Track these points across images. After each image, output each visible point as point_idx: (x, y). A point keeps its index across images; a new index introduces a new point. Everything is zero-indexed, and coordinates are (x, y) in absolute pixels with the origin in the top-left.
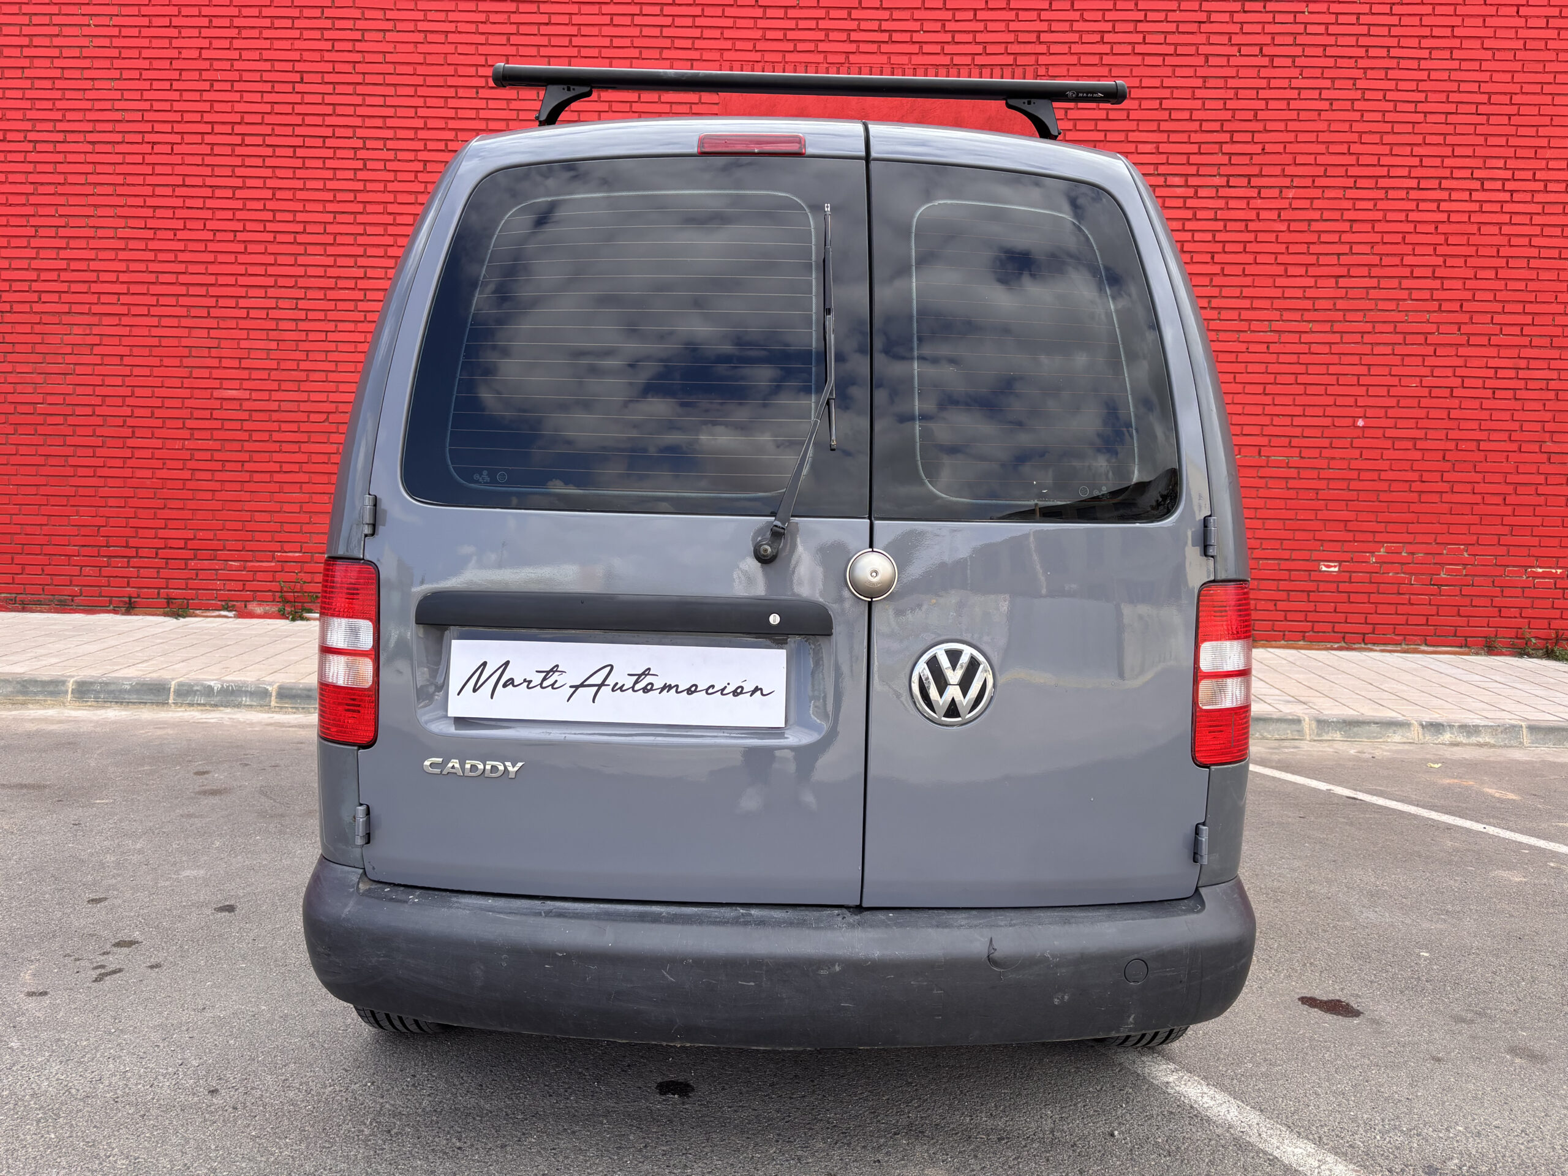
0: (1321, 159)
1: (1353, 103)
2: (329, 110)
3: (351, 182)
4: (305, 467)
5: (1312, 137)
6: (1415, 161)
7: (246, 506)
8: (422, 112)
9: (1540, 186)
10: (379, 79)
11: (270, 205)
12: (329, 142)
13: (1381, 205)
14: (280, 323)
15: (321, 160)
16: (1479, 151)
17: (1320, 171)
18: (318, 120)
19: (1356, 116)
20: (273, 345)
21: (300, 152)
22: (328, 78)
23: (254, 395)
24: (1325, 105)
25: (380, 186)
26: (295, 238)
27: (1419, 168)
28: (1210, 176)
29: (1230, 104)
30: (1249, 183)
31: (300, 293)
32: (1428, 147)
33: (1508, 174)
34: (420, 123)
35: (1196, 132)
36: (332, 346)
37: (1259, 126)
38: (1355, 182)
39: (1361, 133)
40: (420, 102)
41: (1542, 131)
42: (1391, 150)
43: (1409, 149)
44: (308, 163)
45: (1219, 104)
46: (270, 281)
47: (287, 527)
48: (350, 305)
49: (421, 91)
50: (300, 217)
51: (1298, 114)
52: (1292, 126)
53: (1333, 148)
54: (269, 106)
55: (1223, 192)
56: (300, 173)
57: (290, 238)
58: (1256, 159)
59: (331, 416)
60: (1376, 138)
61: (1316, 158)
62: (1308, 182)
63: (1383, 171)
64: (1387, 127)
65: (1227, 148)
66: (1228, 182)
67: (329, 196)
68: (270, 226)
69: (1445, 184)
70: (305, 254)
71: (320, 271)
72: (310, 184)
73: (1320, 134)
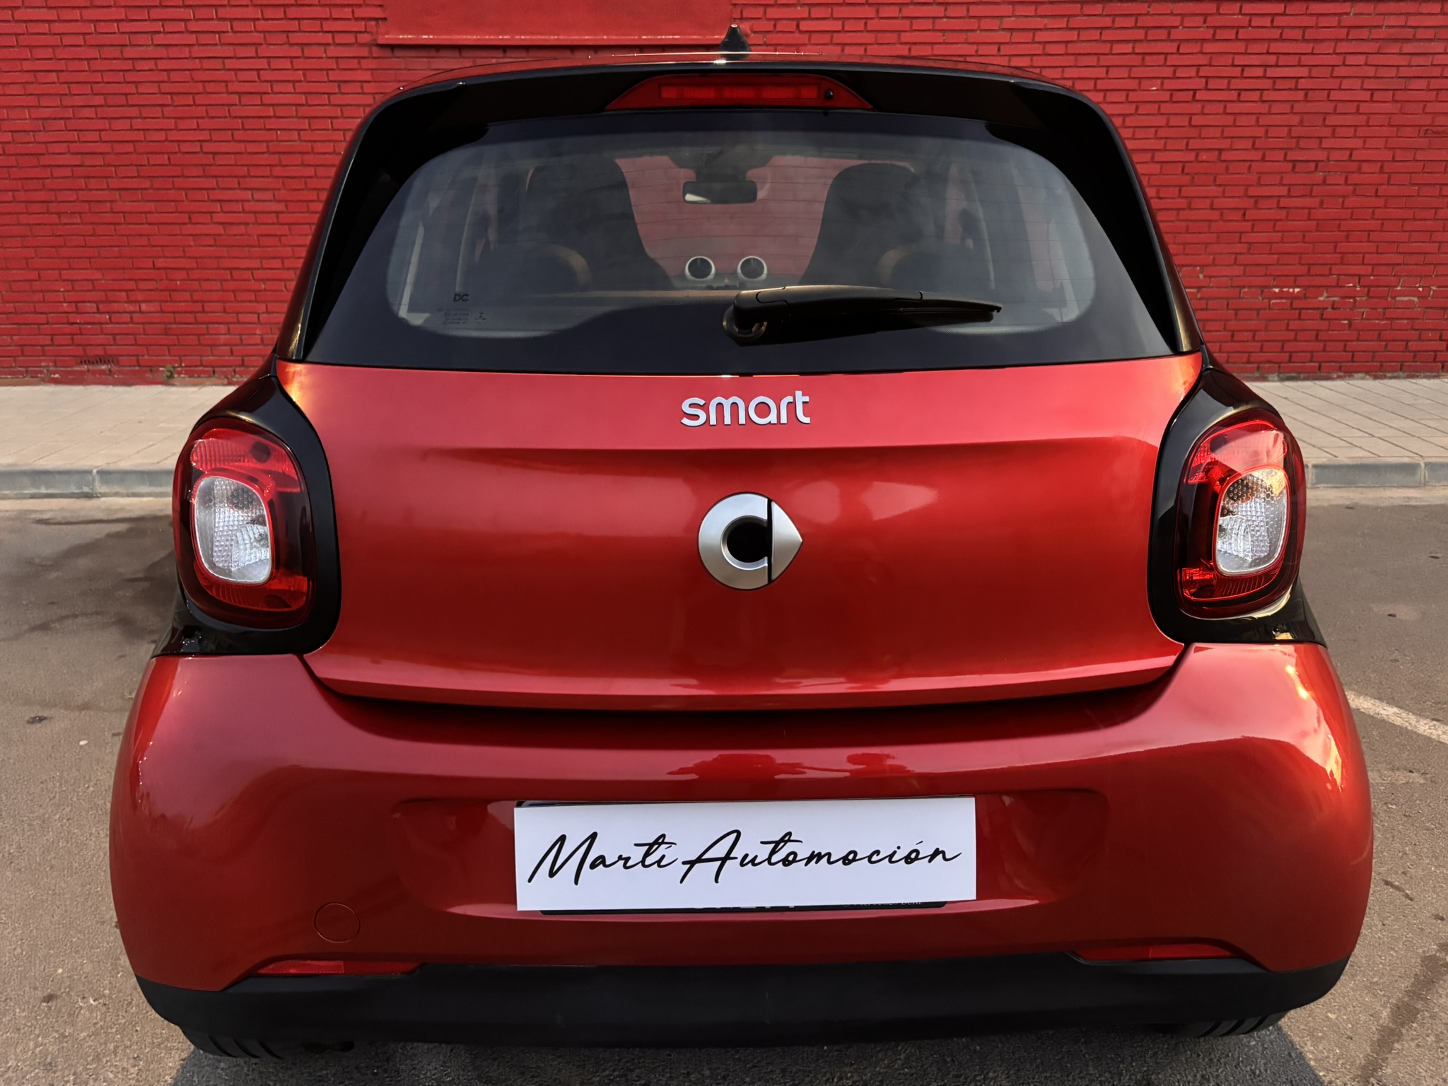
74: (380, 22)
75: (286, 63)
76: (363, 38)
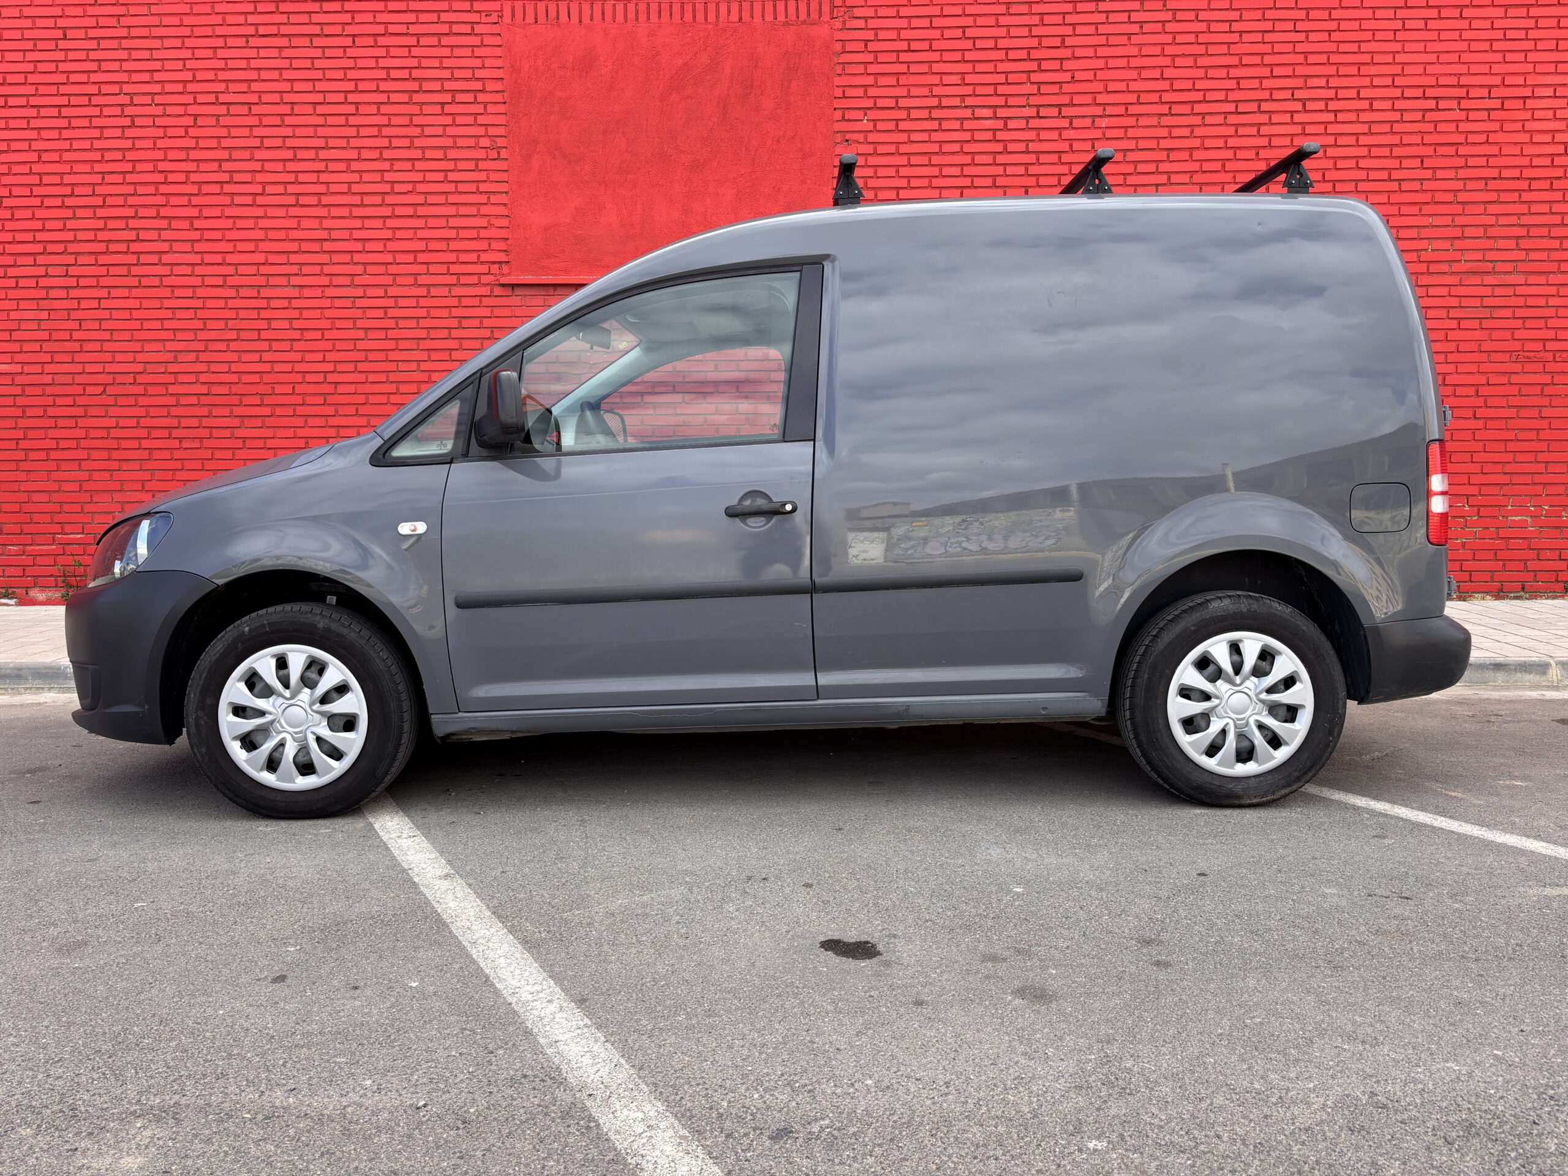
0: (1133, 86)
1: (1164, 25)
2: (94, 66)
3: (119, 141)
4: (83, 444)
5: (1123, 63)
6: (1232, 84)
7: (23, 487)
8: (190, 64)
9: (1365, 104)
10: (145, 32)
11: (36, 168)
12: (95, 100)
13: (1198, 132)
14: (51, 291)
15: (88, 119)
16: (1299, 71)
17: (1133, 98)
18: (83, 78)
19: (1168, 38)
20: (44, 315)
21: (65, 112)
22: (92, 33)
23: (27, 369)
24: (1135, 28)
25: (149, 144)
26: (63, 202)
27: (1236, 91)
28: (1019, 106)
29: (1036, 31)
30: (1060, 113)
31: (70, 259)
32: (1245, 69)
33: (1331, 93)
34: (188, 76)
35: (1002, 61)
36: (106, 314)
37: (1067, 53)
38: (1170, 108)
39: (1174, 57)
40: (187, 54)
41: (1364, 47)
42: (1206, 73)
43: (1225, 71)
44: (75, 123)
45: (1025, 32)
46: (39, 248)
47: (66, 508)
48: (123, 270)
49: (189, 43)
50: (68, 179)
51: (1107, 39)
52: (1101, 52)
53: (1146, 74)
54: (32, 65)
55: (1034, 123)
56: (66, 134)
57: (58, 202)
58: (1066, 88)
59: (108, 388)
60: (1189, 62)
61: (1128, 85)
62: (1121, 110)
63: (1199, 96)
64: (1201, 49)
65: (1035, 77)
66: (1038, 112)
67: (97, 156)
68: (37, 191)
69: (1265, 106)
70: (74, 218)
71: (90, 235)
72: (76, 145)
73: (1131, 59)
74: (503, 265)
75: (412, 302)
76: (485, 279)
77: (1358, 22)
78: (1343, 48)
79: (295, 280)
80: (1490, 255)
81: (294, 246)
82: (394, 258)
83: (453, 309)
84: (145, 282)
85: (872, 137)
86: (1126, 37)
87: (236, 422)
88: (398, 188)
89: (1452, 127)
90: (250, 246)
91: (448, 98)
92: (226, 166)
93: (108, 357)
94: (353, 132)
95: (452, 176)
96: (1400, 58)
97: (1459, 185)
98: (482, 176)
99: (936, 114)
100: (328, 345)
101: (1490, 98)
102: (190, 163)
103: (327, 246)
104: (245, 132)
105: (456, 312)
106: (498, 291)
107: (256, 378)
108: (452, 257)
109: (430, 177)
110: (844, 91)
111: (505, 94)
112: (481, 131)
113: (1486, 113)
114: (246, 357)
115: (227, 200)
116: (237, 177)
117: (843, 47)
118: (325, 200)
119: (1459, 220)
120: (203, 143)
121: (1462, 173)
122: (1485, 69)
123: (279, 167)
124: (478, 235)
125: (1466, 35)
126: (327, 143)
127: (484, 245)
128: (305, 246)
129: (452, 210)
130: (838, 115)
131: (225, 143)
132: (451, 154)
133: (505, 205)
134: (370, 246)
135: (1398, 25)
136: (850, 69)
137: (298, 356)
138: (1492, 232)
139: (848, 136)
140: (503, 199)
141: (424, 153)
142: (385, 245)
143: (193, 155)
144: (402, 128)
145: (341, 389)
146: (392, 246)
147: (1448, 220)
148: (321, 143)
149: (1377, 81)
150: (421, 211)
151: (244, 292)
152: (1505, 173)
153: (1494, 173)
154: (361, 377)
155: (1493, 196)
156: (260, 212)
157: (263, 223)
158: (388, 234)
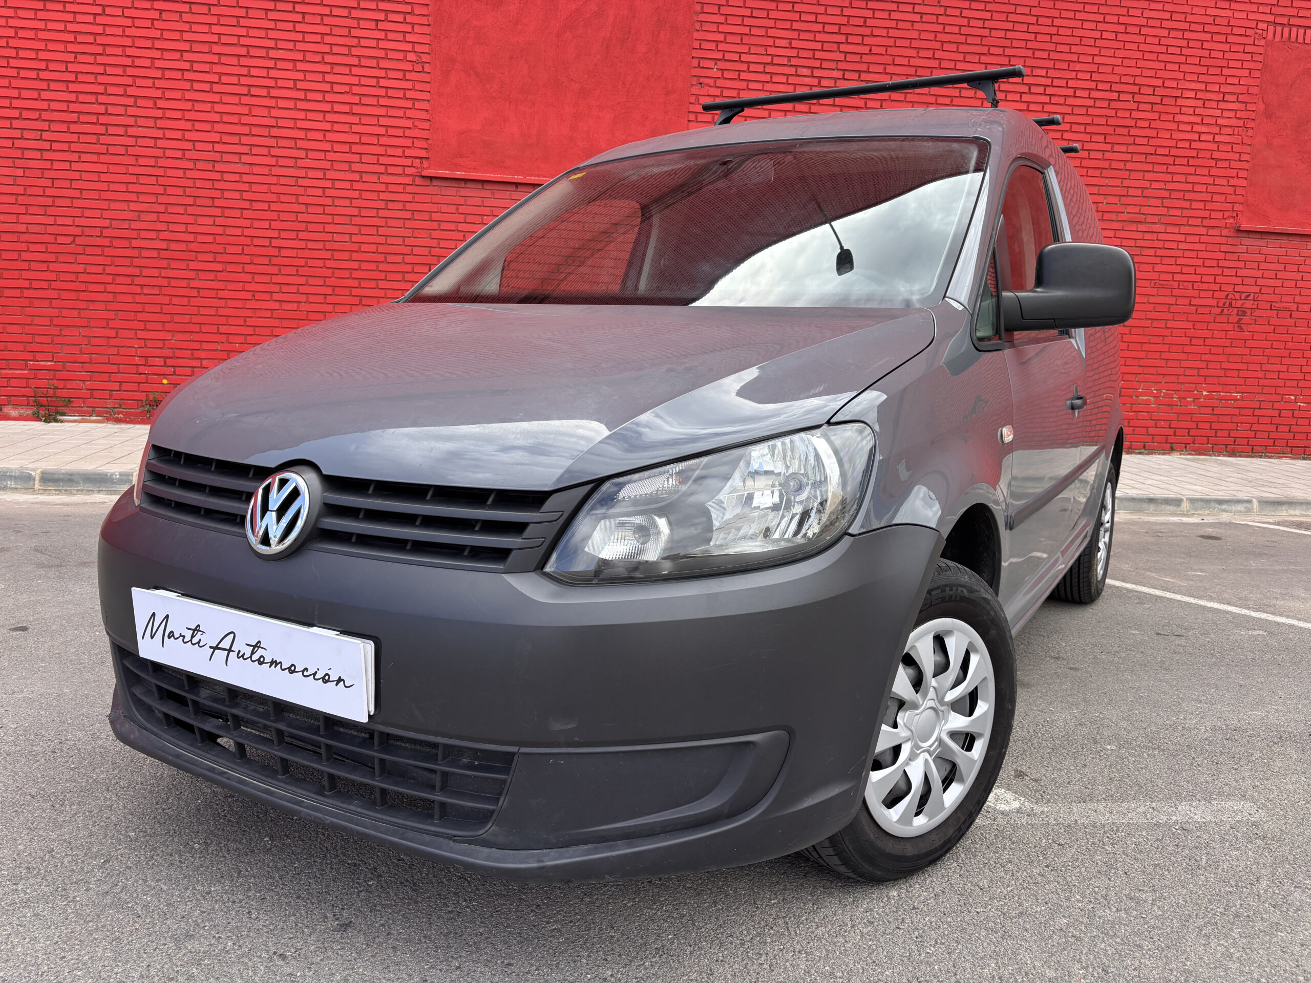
0: (913, 62)
1: (937, 18)
3: (91, 26)
4: (54, 285)
5: (906, 43)
9: (1071, 92)
11: (13, 43)
14: (26, 152)
17: (912, 71)
19: (940, 28)
20: (20, 172)
24: (917, 18)
25: (119, 31)
26: (38, 75)
28: (830, 69)
29: (846, 12)
30: (859, 77)
31: (44, 125)
33: (1048, 82)
35: (820, 32)
36: (76, 175)
37: (867, 31)
39: (943, 42)
41: (1074, 49)
42: (964, 57)
43: (977, 57)
45: (838, 11)
46: (15, 113)
47: (38, 339)
48: (93, 139)
50: (42, 55)
51: (897, 23)
52: (892, 33)
53: (922, 54)
56: (41, 15)
57: (33, 74)
58: (866, 58)
59: (77, 239)
60: (953, 47)
61: (909, 61)
64: (962, 39)
65: (843, 48)
66: (844, 75)
67: (71, 37)
68: (13, 63)
71: (64, 106)
72: (51, 26)
73: (913, 41)
74: (424, 160)
75: (347, 185)
76: (409, 171)
77: (1071, 30)
78: (1060, 48)
79: (245, 158)
80: (1145, 210)
81: (246, 130)
82: (332, 147)
83: (381, 193)
84: (112, 150)
85: (720, 83)
86: (910, 23)
87: (192, 274)
88: (337, 88)
89: (1127, 114)
90: (207, 127)
91: (381, 16)
92: (187, 56)
93: (77, 212)
94: (299, 37)
95: (383, 83)
96: (1097, 60)
97: (1128, 157)
98: (409, 85)
99: (769, 69)
100: (274, 216)
101: (1154, 95)
102: (155, 51)
103: (274, 132)
104: (206, 29)
105: (383, 196)
106: (418, 181)
107: (210, 239)
108: (381, 150)
109: (364, 81)
110: (700, 44)
111: (430, 18)
112: (409, 47)
113: (1150, 106)
114: (201, 220)
115: (187, 86)
116: (196, 67)
117: (702, 8)
118: (274, 93)
119: (1127, 183)
120: (167, 35)
121: (1132, 149)
122: (1152, 73)
123: (234, 61)
124: (404, 134)
125: (1142, 47)
126: (276, 44)
127: (409, 142)
128: (255, 131)
129: (382, 111)
130: (695, 62)
131: (186, 36)
132: (383, 64)
133: (427, 111)
134: (311, 135)
135: (1098, 35)
136: (706, 27)
137: (247, 223)
138: (1146, 193)
139: (702, 80)
140: (425, 105)
141: (360, 60)
142: (324, 136)
143: (158, 44)
144: (341, 38)
145: (284, 253)
146: (330, 136)
147: (1117, 182)
148: (271, 44)
149: (1080, 76)
150: (356, 109)
151: (200, 165)
152: (1160, 151)
153: (1152, 150)
154: (302, 244)
155: (1149, 167)
156: (216, 98)
157: (218, 108)
158: (328, 126)
